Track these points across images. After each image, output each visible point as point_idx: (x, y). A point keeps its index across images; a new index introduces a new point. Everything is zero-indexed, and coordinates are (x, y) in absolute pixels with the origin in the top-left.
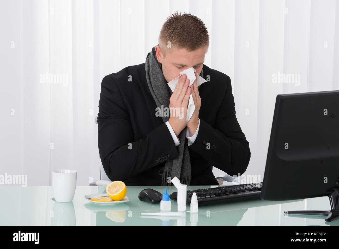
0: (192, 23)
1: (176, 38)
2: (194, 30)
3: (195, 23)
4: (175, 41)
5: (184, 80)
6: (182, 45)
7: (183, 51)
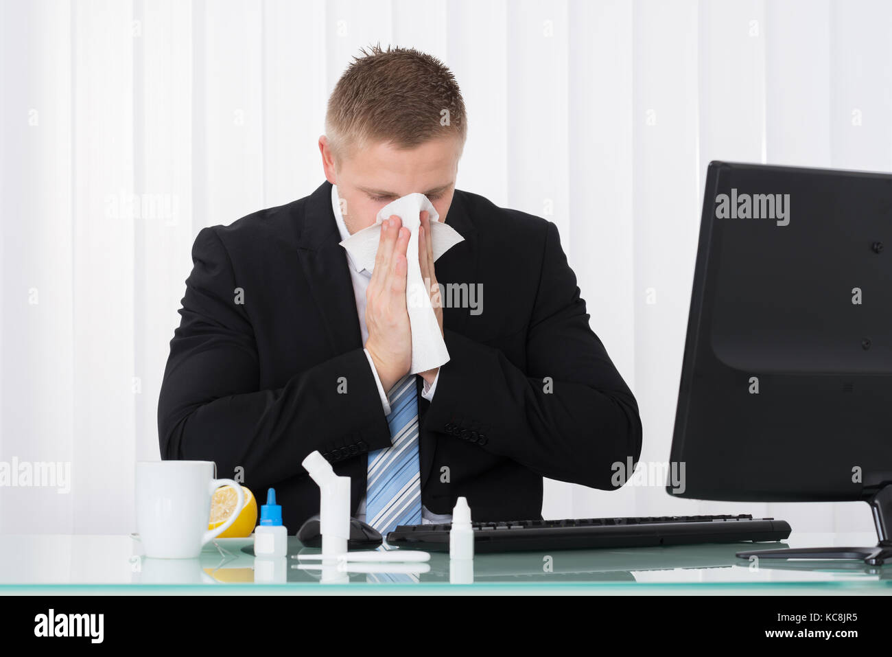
0: (410, 72)
1: (361, 113)
2: (412, 89)
3: (418, 70)
4: (359, 119)
5: (393, 231)
6: (379, 131)
7: (386, 150)
